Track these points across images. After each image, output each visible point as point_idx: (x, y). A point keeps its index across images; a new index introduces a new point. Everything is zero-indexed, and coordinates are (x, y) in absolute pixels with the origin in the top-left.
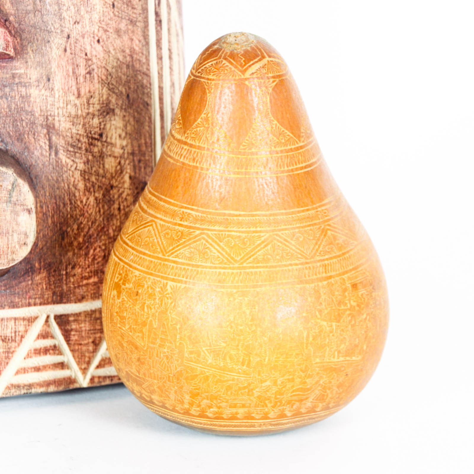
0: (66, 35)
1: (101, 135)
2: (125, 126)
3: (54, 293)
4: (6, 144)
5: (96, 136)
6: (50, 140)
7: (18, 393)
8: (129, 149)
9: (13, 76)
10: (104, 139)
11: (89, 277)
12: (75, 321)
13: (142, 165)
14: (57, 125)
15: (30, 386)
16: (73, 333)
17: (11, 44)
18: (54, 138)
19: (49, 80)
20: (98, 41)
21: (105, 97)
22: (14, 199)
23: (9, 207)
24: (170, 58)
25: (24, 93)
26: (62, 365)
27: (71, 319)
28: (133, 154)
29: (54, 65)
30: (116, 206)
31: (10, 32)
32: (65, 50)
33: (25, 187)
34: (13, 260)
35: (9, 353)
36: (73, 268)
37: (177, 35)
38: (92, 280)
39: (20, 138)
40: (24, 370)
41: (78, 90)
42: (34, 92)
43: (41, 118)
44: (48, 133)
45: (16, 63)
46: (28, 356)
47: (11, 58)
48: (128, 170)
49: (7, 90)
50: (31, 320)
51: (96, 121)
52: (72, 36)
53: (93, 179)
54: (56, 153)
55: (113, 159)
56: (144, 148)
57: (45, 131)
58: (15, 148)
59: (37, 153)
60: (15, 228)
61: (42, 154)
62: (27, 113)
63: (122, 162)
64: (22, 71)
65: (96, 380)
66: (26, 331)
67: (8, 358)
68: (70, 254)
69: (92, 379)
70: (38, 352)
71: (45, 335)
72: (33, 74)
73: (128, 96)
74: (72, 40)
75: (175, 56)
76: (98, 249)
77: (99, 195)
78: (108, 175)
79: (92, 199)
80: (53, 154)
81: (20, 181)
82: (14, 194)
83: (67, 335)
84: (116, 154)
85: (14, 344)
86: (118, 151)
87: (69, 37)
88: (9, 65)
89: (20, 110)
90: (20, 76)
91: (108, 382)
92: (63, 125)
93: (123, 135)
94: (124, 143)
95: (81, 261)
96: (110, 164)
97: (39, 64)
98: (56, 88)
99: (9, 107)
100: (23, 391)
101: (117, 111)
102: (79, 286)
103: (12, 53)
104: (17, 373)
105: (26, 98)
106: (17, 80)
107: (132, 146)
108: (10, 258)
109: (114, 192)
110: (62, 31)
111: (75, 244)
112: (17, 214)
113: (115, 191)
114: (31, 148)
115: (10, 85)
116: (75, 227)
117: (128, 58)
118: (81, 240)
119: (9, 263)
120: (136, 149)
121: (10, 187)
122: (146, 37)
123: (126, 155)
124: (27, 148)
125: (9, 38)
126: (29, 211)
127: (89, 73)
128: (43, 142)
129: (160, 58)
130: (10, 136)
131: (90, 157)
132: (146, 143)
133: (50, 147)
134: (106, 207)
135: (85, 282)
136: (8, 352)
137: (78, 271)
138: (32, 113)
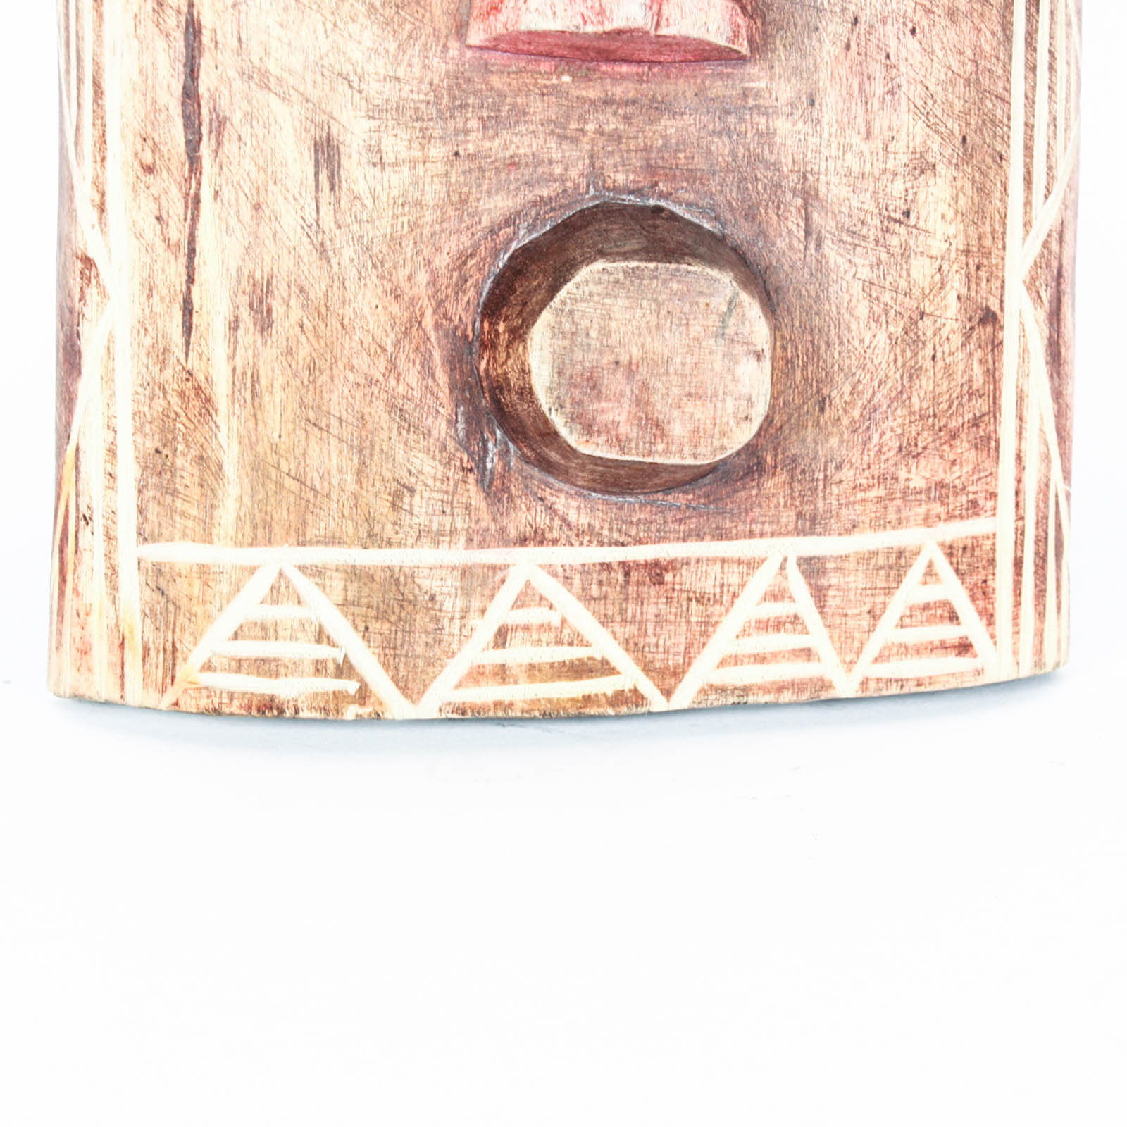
0: (850, 17)
1: (907, 214)
2: (956, 199)
3: (800, 515)
4: (724, 225)
5: (898, 216)
6: (807, 219)
7: (722, 701)
8: (960, 243)
9: (745, 94)
10: (912, 221)
11: (870, 487)
12: (837, 569)
13: (983, 274)
14: (823, 190)
15: (745, 690)
16: (831, 593)
17: (744, 32)
18: (815, 216)
19: (812, 103)
20: (913, 31)
21: (919, 140)
22: (730, 331)
23: (722, 345)
24: (1051, 68)
25: (762, 127)
26: (807, 653)
27: (830, 565)
28: (967, 252)
29: (824, 76)
30: (928, 351)
31: (743, 8)
32: (848, 47)
33: (752, 308)
34: (723, 448)
35: (708, 626)
36: (839, 467)
37: (1069, 24)
38: (873, 494)
39: (750, 214)
40: (736, 660)
41: (868, 123)
42: (782, 125)
43: (794, 177)
44: (805, 206)
45: (752, 69)
46: (745, 632)
47: (742, 59)
48: (956, 284)
49: (731, 119)
50: (751, 565)
51: (898, 187)
52: (862, 19)
53: (887, 297)
54: (819, 245)
55: (927, 261)
56: (988, 242)
57: (799, 202)
58: (740, 233)
59: (781, 244)
60: (731, 387)
61: (791, 247)
62: (767, 165)
63: (945, 267)
64: (762, 85)
65: (872, 685)
66: (743, 585)
67: (705, 634)
68: (834, 441)
69: (865, 683)
70: (764, 626)
71: (777, 595)
72: (784, 91)
73: (964, 139)
74: (862, 27)
75: (1060, 66)
76: (889, 434)
77: (897, 329)
78: (917, 293)
79: (882, 337)
80: (812, 246)
81: (744, 297)
82: (732, 322)
83: (820, 595)
84: (935, 252)
85: (717, 609)
86: (938, 246)
87: (856, 20)
88: (738, 72)
89: (754, 159)
90: (757, 95)
91: (895, 690)
92: (834, 190)
93: (950, 214)
94: (951, 230)
95: (855, 456)
96: (922, 271)
97: (796, 72)
98: (825, 120)
99: (733, 153)
100: (731, 700)
101: (941, 168)
102: (848, 504)
103: (744, 48)
104: (722, 663)
105: (766, 137)
106: (751, 102)
107: (966, 236)
108: (717, 443)
109: (926, 325)
110: (844, 10)
111: (845, 421)
112: (734, 360)
113: (928, 321)
114: (772, 233)
115: (738, 111)
116: (847, 388)
117: (970, 67)
118: (856, 414)
119: (714, 453)
120: (974, 242)
121: (724, 309)
122: (1006, 26)
123: (953, 255)
124: (763, 234)
125: (741, 20)
126: (759, 356)
127: (891, 92)
128: (795, 224)
129: (1032, 68)
130: (732, 210)
131: (884, 256)
132: (993, 232)
133: (808, 233)
134: (909, 354)
135: (860, 496)
136: (706, 624)
137: (847, 474)
138: (776, 166)
